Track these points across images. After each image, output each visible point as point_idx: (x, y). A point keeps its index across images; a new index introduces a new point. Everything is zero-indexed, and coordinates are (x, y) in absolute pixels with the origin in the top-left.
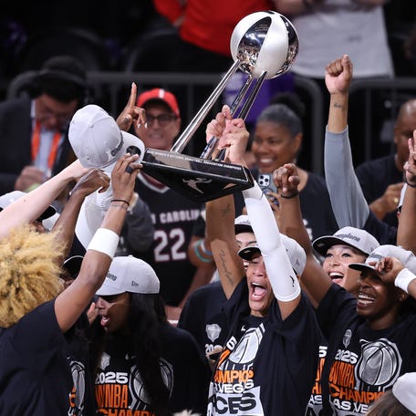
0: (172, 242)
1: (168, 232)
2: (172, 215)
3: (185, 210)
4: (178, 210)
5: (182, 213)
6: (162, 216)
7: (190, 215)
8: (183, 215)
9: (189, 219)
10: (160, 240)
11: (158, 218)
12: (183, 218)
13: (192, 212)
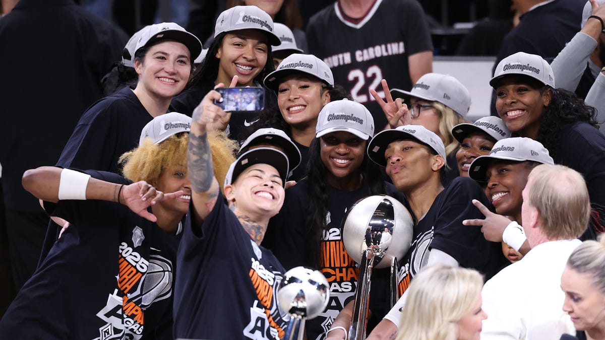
0: (369, 81)
1: (365, 71)
2: (368, 52)
3: (380, 45)
4: (373, 46)
5: (378, 48)
6: (358, 53)
7: (387, 50)
8: (378, 51)
9: (385, 54)
10: (356, 80)
11: (353, 57)
12: (378, 55)
13: (389, 46)
